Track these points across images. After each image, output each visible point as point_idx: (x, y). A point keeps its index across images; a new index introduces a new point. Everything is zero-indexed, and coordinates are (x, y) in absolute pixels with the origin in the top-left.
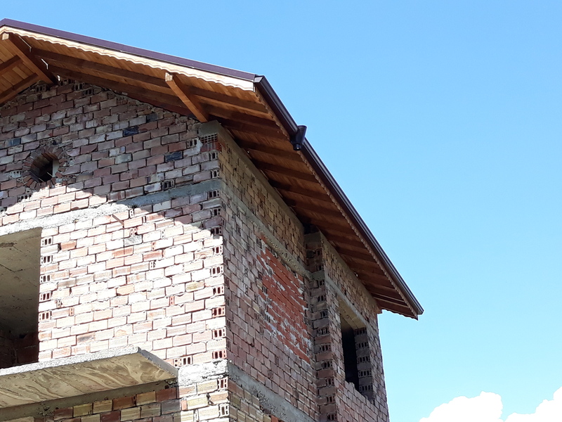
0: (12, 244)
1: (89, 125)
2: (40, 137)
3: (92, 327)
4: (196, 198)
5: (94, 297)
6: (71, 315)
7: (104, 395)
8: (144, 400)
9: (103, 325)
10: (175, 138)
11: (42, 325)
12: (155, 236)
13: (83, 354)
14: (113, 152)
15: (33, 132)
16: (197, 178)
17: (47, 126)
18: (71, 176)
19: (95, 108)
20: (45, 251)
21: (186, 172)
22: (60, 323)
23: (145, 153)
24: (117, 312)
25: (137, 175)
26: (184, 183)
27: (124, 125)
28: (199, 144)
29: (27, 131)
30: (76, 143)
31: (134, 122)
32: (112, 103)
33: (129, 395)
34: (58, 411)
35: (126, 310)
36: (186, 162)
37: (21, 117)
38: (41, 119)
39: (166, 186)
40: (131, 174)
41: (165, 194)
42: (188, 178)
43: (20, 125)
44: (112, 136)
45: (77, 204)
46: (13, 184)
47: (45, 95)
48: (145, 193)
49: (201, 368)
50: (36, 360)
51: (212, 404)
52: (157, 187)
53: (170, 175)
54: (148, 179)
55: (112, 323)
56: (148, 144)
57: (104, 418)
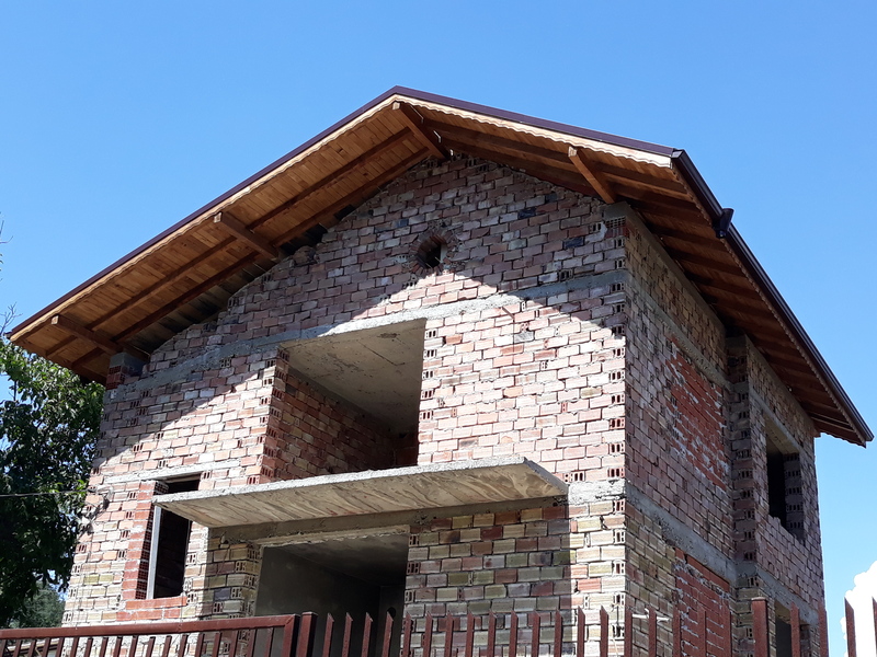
0: (395, 335)
1: (482, 205)
2: (428, 219)
3: (477, 430)
4: (597, 291)
5: (479, 398)
6: (454, 415)
7: (486, 507)
8: (530, 516)
9: (488, 429)
10: (575, 221)
11: (423, 424)
12: (549, 333)
13: (464, 460)
14: (506, 237)
15: (421, 212)
16: (598, 268)
17: (437, 206)
18: (460, 263)
19: (489, 186)
20: (430, 343)
21: (587, 261)
22: (442, 424)
23: (542, 239)
24: (503, 416)
25: (531, 263)
26: (584, 274)
27: (520, 206)
28: (604, 229)
29: (415, 211)
30: (467, 226)
31: (531, 203)
32: (508, 181)
33: (513, 511)
34: (436, 521)
35: (513, 415)
36: (588, 249)
37: (409, 196)
38: (431, 198)
39: (563, 276)
40: (524, 261)
41: (562, 286)
42: (588, 268)
43: (409, 204)
44: (506, 218)
45: (465, 294)
46: (398, 269)
47: (436, 172)
48: (540, 284)
49: (594, 487)
50: (413, 462)
51: (606, 529)
52: (553, 277)
53: (569, 264)
54: (544, 268)
55: (497, 428)
56: (546, 228)
57: (485, 534)
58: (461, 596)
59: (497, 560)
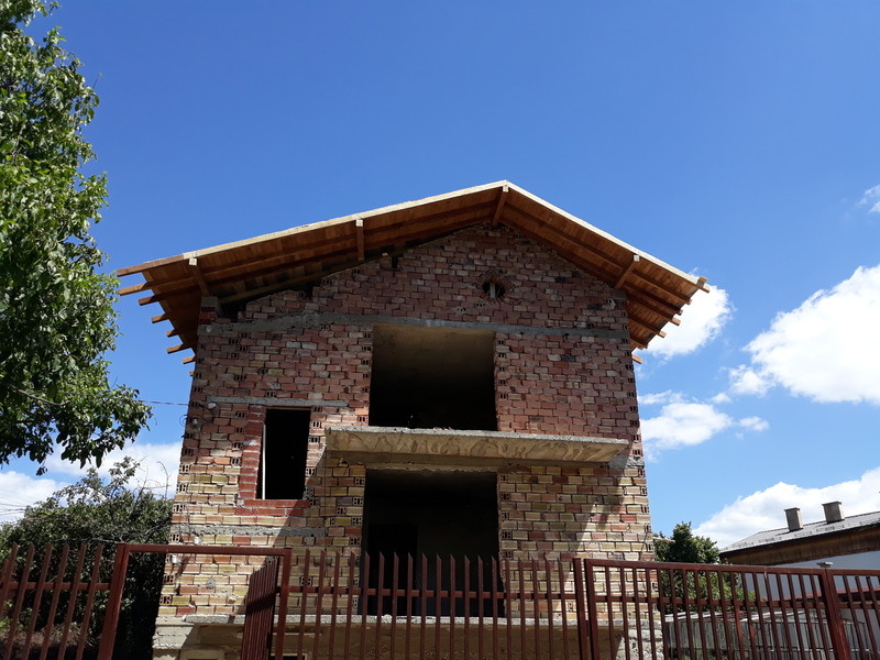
1: (528, 266)
2: (489, 264)
3: (542, 412)
4: (613, 340)
6: (524, 399)
7: (556, 463)
8: (585, 472)
9: (549, 413)
10: (594, 294)
11: (500, 401)
12: (585, 359)
14: (548, 291)
15: (483, 258)
16: (612, 326)
17: (495, 258)
19: (532, 255)
20: (500, 348)
21: (604, 320)
22: (515, 404)
23: (573, 299)
24: (559, 406)
25: (568, 312)
26: (603, 328)
27: (556, 274)
28: (613, 304)
29: (478, 256)
30: (518, 277)
31: (563, 275)
32: (545, 256)
33: (574, 467)
34: (518, 468)
35: (566, 407)
36: (604, 314)
37: (472, 245)
38: (490, 250)
39: (590, 326)
40: (563, 311)
41: (589, 332)
42: (606, 325)
43: (473, 250)
44: (546, 279)
45: (523, 321)
46: (470, 293)
47: (491, 234)
48: (575, 327)
49: (626, 459)
50: (495, 428)
51: (634, 485)
52: (583, 325)
53: (594, 319)
54: (576, 318)
55: (556, 413)
56: (575, 293)
57: (555, 480)
58: (543, 519)
59: (566, 498)
